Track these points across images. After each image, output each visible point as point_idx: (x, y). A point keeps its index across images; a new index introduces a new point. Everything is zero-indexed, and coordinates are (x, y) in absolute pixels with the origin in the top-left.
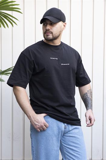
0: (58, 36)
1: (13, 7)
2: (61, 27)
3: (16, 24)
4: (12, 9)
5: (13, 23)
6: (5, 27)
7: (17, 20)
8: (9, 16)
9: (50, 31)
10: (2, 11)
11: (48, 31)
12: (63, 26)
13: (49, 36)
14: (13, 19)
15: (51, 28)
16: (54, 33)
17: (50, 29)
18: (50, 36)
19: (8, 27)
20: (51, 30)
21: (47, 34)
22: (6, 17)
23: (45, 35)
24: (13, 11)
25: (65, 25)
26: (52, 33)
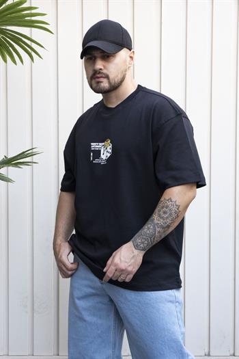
0: (120, 80)
1: (33, 18)
2: (125, 61)
3: (40, 57)
4: (31, 24)
5: (33, 54)
6: (15, 63)
7: (42, 47)
9: (103, 73)
10: (9, 28)
11: (99, 73)
12: (129, 59)
13: (102, 84)
15: (104, 67)
16: (112, 76)
17: (102, 68)
18: (105, 84)
19: (22, 61)
20: (105, 71)
21: (97, 80)
22: (18, 41)
23: (93, 82)
24: (33, 29)
25: (132, 55)
26: (107, 77)
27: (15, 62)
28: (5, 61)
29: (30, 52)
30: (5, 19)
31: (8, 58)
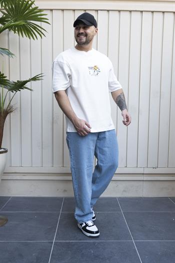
1: (42, 17)
2: (93, 31)
3: (45, 36)
5: (42, 35)
10: (31, 21)
13: (82, 40)
14: (42, 31)
17: (83, 32)
21: (80, 38)
22: (35, 28)
25: (96, 30)
27: (34, 39)
28: (30, 39)
29: (41, 34)
30: (29, 16)
31: (31, 37)
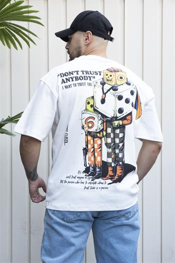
3: (35, 44)
4: (28, 19)
6: (16, 48)
7: (36, 36)
8: (22, 30)
14: (30, 36)
19: (21, 48)
22: (18, 32)
24: (30, 23)
30: (8, 15)
